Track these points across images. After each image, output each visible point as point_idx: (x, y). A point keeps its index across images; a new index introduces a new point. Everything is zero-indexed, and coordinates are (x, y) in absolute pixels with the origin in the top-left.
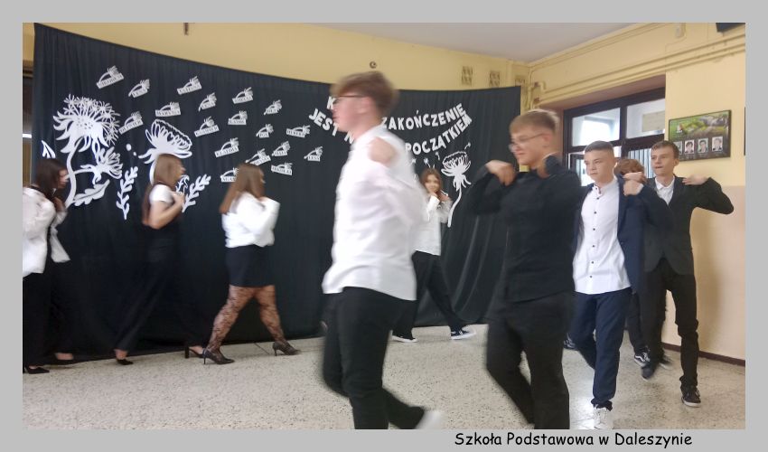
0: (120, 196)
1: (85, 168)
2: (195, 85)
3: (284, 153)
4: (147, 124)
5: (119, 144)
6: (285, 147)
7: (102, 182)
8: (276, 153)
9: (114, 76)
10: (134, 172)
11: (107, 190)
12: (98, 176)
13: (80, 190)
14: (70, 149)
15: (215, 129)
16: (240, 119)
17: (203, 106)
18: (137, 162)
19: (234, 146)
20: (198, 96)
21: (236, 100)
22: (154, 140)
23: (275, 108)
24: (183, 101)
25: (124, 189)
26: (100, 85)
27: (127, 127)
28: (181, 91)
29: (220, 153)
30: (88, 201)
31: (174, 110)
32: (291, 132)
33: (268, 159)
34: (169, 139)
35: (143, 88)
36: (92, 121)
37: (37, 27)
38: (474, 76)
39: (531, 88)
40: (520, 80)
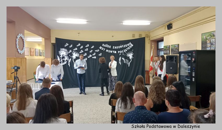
0: (69, 63)
1: (64, 59)
2: (79, 45)
5: (68, 55)
8: (93, 55)
9: (67, 44)
10: (71, 59)
11: (67, 62)
14: (61, 56)
16: (87, 50)
17: (81, 48)
19: (86, 54)
20: (80, 46)
21: (86, 47)
22: (73, 54)
23: (93, 47)
24: (78, 47)
25: (69, 62)
26: (65, 46)
27: (69, 52)
28: (77, 46)
30: (64, 64)
31: (76, 49)
32: (96, 51)
33: (91, 56)
34: (76, 54)
35: (72, 45)
36: (64, 52)
37: (56, 38)
38: (135, 36)
39: (149, 37)
40: (147, 35)
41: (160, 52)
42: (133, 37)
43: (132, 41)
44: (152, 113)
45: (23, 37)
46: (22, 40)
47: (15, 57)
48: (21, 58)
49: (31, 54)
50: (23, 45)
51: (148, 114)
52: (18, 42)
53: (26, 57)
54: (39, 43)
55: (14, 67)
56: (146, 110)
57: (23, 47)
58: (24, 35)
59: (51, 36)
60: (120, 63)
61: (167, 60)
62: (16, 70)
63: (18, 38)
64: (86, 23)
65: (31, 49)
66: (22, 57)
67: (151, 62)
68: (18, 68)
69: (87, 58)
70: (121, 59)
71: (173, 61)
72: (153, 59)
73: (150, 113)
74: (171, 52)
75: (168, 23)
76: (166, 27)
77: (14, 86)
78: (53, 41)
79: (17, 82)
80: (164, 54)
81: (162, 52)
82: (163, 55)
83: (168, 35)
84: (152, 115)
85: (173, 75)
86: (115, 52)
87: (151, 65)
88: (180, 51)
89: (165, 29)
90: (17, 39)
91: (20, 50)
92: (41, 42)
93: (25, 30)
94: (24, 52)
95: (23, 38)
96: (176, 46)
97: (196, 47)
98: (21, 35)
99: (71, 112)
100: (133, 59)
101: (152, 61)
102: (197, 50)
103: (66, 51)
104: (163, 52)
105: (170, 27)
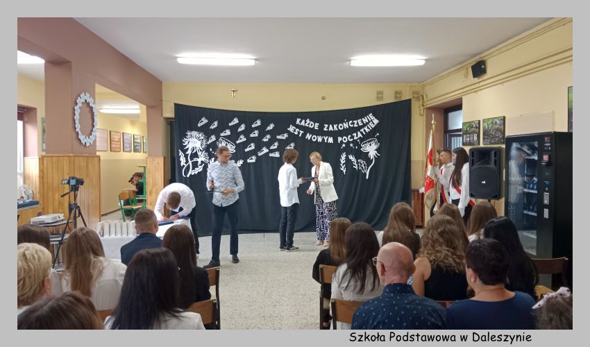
1: (195, 160)
2: (236, 121)
3: (276, 147)
4: (217, 139)
5: (207, 149)
6: (276, 144)
7: (201, 165)
8: (272, 148)
9: (204, 121)
10: (213, 159)
11: (203, 168)
12: (200, 163)
13: (193, 169)
14: (189, 152)
15: (245, 139)
16: (255, 134)
17: (240, 130)
18: (214, 156)
20: (238, 126)
21: (253, 126)
23: (271, 127)
24: (231, 128)
26: (199, 125)
27: (210, 142)
28: (230, 124)
29: (247, 150)
30: (196, 173)
32: (278, 137)
33: (267, 151)
35: (216, 124)
36: (197, 140)
37: (175, 104)
38: (384, 96)
39: (421, 98)
40: (417, 94)
41: (453, 138)
42: (379, 98)
43: (375, 110)
44: (431, 302)
45: (93, 101)
46: (88, 109)
47: (72, 153)
48: (87, 157)
49: (113, 146)
50: (91, 123)
51: (418, 304)
52: (80, 113)
53: (98, 153)
54: (132, 119)
55: (69, 181)
56: (414, 294)
57: (90, 128)
58: (93, 95)
59: (163, 98)
60: (343, 169)
61: (473, 160)
62: (75, 188)
63: (80, 105)
64: (254, 64)
65: (112, 133)
66: (90, 154)
67: (430, 167)
68: (80, 182)
69: (257, 155)
70: (347, 158)
71: (488, 162)
72: (433, 158)
73: (425, 303)
74: (484, 139)
75: (474, 61)
76: (470, 70)
77: (68, 229)
78: (169, 113)
79: (75, 218)
80: (463, 144)
81: (458, 138)
82: (461, 146)
83: (474, 94)
84: (430, 308)
85: (489, 201)
86: (331, 140)
87: (429, 174)
88: (507, 134)
89: (466, 76)
90: (76, 108)
91: (83, 135)
92: (137, 116)
93: (96, 84)
94: (95, 141)
95: (91, 105)
96: (498, 122)
97: (553, 123)
98: (85, 97)
99: (213, 297)
100: (377, 159)
101: (431, 164)
102: (555, 132)
103: (202, 138)
104: (461, 138)
105: (479, 69)
